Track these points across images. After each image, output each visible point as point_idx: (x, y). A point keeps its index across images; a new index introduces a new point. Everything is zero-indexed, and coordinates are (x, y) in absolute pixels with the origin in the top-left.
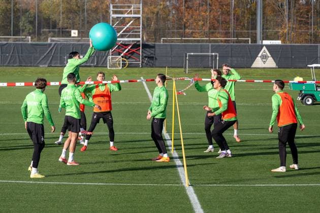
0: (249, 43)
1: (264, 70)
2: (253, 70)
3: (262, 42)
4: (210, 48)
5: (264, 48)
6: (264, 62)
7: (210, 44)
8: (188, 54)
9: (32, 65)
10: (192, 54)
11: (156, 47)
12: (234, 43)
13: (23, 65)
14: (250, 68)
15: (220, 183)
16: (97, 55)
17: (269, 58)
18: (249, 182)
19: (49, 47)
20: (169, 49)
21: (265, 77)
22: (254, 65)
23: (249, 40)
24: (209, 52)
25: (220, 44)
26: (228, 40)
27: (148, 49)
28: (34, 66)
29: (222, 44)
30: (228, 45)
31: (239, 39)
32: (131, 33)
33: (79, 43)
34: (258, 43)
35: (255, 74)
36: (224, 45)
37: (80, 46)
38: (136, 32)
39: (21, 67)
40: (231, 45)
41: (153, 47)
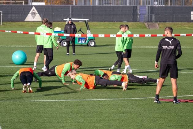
0: (23, 4)
1: (33, 23)
2: (26, 22)
3: (32, 4)
5: (34, 8)
6: (34, 17)
12: (12, 4)
14: (24, 21)
15: (7, 100)
17: (37, 14)
18: (27, 99)
21: (34, 27)
22: (27, 19)
23: (23, 2)
25: (3, 5)
26: (9, 2)
29: (4, 5)
30: (9, 6)
31: (16, 1)
34: (29, 5)
35: (27, 26)
36: (6, 6)
40: (11, 6)
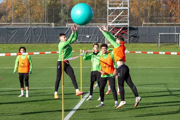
4: (175, 30)
7: (175, 27)
8: (159, 34)
9: (55, 42)
10: (162, 34)
11: (139, 29)
13: (48, 42)
16: (99, 35)
19: (66, 30)
20: (147, 31)
24: (175, 33)
27: (133, 31)
28: (56, 43)
32: (121, 20)
33: (86, 27)
37: (88, 29)
38: (125, 19)
39: (47, 44)
41: (137, 29)
